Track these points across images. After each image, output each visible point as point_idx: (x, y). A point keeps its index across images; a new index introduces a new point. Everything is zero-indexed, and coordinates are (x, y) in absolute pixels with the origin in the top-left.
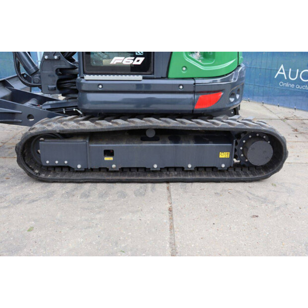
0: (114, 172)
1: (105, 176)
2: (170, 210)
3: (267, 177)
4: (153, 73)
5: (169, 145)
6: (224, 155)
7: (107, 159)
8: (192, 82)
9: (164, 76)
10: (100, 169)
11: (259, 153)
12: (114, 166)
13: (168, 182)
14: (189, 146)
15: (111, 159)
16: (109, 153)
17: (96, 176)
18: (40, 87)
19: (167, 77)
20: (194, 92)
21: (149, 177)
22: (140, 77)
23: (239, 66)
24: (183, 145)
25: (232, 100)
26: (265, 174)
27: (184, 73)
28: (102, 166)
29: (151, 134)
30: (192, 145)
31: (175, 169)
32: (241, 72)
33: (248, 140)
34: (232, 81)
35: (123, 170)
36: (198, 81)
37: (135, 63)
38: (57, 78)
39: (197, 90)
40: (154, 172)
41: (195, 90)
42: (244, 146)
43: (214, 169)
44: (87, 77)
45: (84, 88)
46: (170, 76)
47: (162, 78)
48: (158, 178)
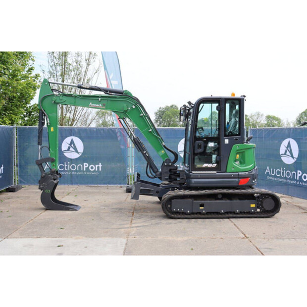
0: (204, 214)
1: (200, 216)
2: (235, 225)
3: (273, 215)
4: (220, 170)
5: (228, 201)
6: (253, 206)
7: (201, 208)
8: (237, 174)
9: (225, 171)
10: (197, 213)
11: (268, 204)
12: (204, 211)
13: (228, 218)
14: (236, 202)
15: (203, 208)
16: (202, 205)
17: (196, 216)
18: (160, 178)
19: (226, 172)
20: (238, 178)
21: (220, 216)
22: (215, 172)
23: (255, 167)
24: (234, 201)
25: (254, 181)
26: (272, 214)
27: (233, 170)
28: (198, 211)
29: (220, 196)
30: (238, 201)
31: (231, 213)
32: (256, 169)
33: (262, 199)
34: (253, 173)
35: (207, 213)
36: (240, 173)
37: (213, 166)
38: (169, 173)
39: (240, 177)
40: (221, 214)
41: (238, 177)
42: (261, 202)
43: (249, 213)
44: (193, 172)
45: (192, 177)
46: (228, 171)
47: (224, 172)
48: (224, 216)
